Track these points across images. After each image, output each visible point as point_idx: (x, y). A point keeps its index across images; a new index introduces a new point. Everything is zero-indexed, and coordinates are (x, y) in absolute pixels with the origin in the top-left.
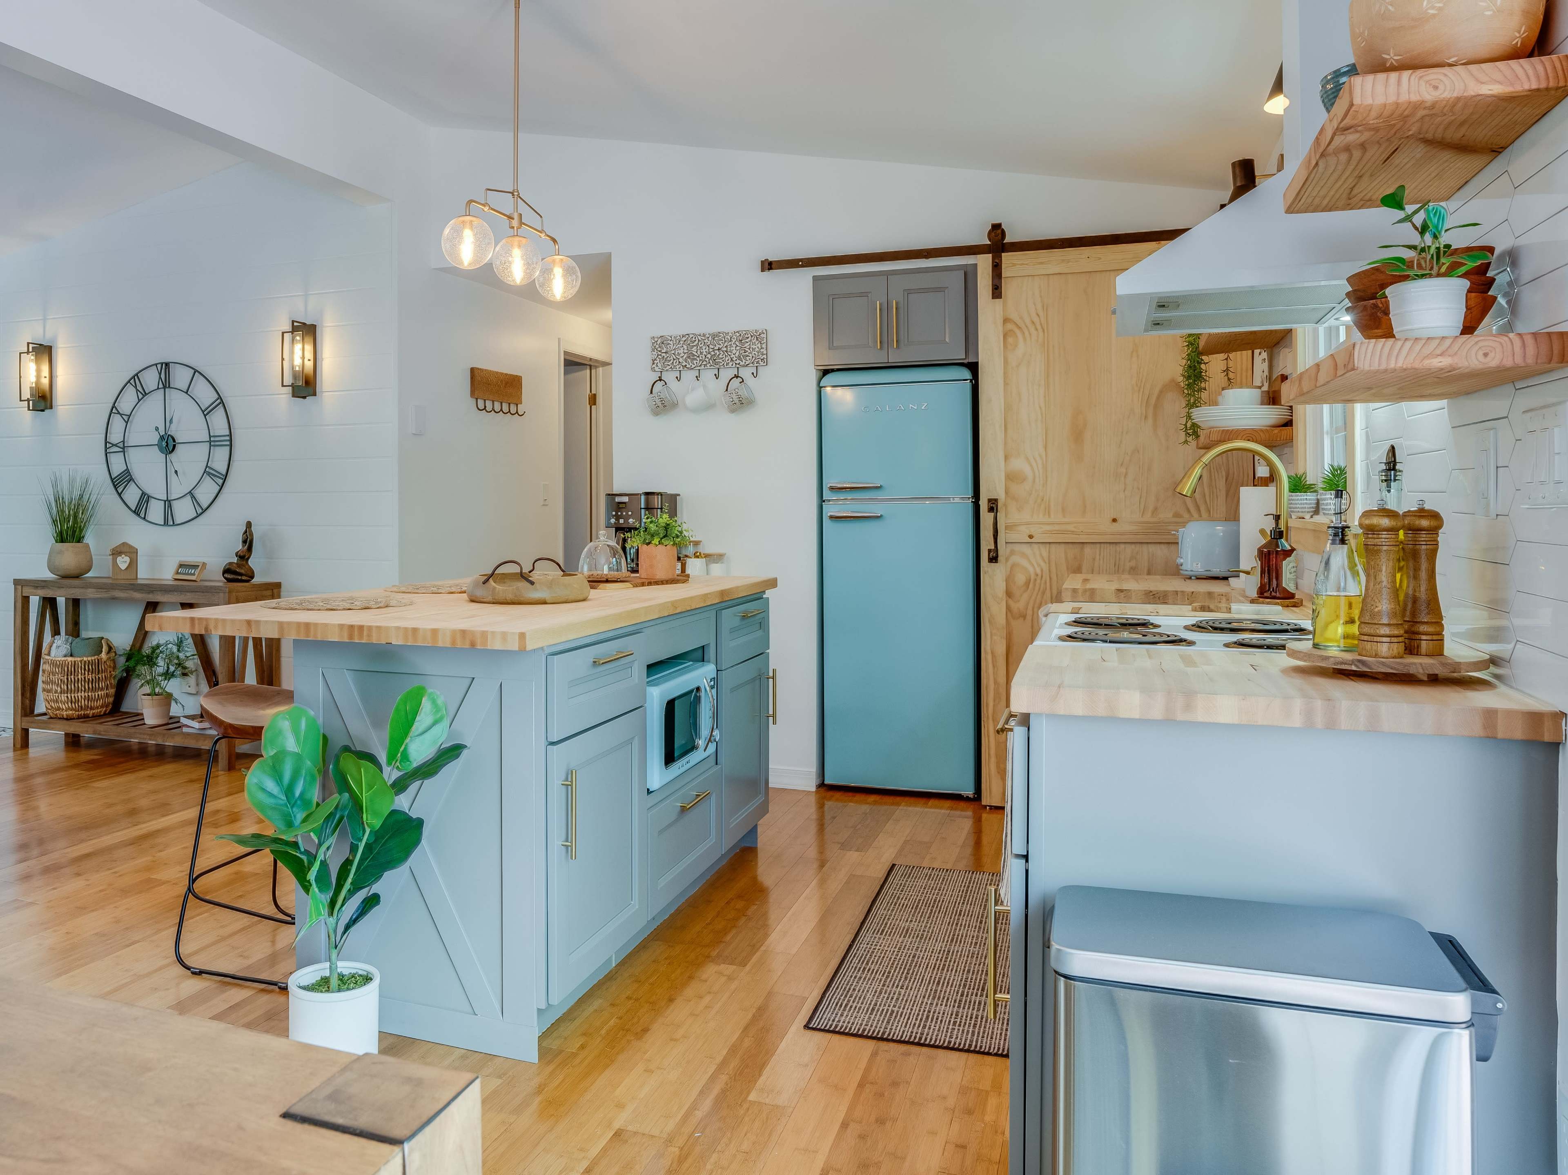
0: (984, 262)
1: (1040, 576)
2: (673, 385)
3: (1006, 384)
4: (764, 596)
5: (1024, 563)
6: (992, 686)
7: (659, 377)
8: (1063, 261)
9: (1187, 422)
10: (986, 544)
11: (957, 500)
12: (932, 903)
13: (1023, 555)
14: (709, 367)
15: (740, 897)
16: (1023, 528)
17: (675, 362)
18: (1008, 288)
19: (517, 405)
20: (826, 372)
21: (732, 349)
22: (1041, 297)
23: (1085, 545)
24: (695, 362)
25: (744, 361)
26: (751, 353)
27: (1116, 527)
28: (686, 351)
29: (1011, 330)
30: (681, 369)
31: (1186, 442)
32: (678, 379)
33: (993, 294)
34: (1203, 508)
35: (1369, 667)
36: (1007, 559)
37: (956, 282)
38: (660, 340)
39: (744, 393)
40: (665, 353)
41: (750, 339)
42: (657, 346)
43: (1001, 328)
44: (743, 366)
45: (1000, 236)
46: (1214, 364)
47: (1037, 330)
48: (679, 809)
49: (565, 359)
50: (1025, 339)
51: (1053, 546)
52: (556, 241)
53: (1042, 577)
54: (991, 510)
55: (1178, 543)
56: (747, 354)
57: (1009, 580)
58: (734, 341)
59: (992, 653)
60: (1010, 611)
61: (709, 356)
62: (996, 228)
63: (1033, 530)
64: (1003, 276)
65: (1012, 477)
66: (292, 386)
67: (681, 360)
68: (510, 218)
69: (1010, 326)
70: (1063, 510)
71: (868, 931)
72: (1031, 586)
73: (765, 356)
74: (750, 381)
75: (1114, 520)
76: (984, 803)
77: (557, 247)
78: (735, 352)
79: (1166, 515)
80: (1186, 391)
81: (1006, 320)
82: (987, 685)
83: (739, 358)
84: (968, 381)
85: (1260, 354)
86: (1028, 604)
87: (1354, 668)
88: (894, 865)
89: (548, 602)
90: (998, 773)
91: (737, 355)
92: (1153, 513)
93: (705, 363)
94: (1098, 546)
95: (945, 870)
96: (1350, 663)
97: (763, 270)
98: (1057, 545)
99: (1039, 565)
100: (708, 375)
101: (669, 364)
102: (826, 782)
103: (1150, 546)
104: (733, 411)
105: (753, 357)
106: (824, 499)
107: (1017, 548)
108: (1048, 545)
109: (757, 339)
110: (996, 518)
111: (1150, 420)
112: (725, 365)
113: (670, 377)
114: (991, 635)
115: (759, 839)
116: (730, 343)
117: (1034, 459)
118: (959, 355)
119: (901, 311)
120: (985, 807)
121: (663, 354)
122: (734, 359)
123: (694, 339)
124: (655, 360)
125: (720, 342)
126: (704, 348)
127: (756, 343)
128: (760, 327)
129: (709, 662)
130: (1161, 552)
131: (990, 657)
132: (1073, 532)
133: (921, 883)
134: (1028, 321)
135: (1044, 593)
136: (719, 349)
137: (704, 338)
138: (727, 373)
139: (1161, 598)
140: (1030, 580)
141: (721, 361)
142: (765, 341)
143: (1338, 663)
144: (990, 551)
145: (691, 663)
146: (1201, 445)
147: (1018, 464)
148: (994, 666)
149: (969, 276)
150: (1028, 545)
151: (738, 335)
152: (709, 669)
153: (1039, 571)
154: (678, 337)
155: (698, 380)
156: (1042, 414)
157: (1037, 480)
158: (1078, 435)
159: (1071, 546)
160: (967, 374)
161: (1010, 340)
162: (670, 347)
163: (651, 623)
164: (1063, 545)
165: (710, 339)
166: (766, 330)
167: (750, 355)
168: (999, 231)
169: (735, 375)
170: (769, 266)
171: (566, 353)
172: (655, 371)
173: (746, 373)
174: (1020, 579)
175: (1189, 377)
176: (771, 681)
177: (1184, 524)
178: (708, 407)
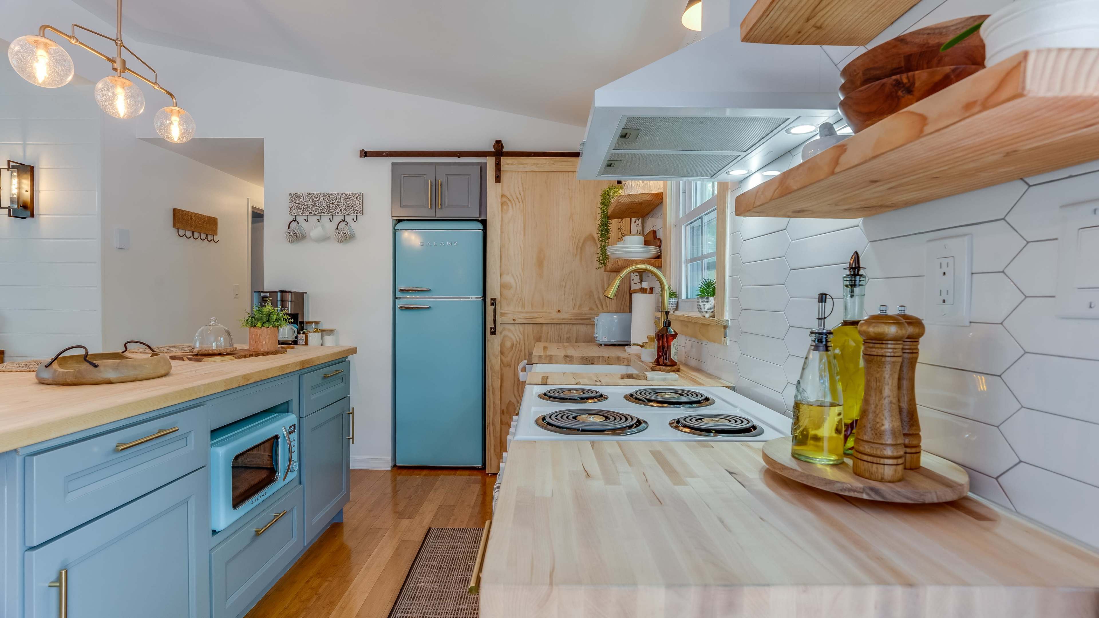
0: (491, 162)
1: (519, 343)
2: (303, 224)
3: (502, 232)
4: (347, 360)
5: (510, 335)
6: (492, 405)
7: (294, 219)
8: (534, 164)
9: (600, 256)
10: (490, 324)
11: (474, 299)
12: (451, 561)
13: (510, 330)
14: (326, 214)
15: (318, 574)
16: (510, 315)
17: (304, 209)
18: (504, 177)
19: (214, 236)
20: (399, 221)
21: (341, 203)
22: (522, 184)
23: (543, 325)
24: (317, 210)
25: (348, 211)
26: (353, 207)
27: (560, 315)
28: (311, 203)
29: (505, 202)
30: (309, 214)
31: (599, 268)
32: (306, 221)
33: (496, 180)
34: (604, 306)
35: (882, 496)
36: (501, 333)
37: (475, 172)
38: (295, 196)
39: (347, 231)
40: (298, 204)
41: (352, 198)
42: (293, 199)
43: (500, 200)
44: (348, 215)
45: (500, 147)
46: (614, 224)
47: (519, 202)
48: (253, 533)
49: (252, 211)
50: (513, 207)
51: (526, 325)
52: (174, 96)
53: (520, 343)
54: (492, 304)
55: (594, 324)
56: (350, 207)
57: (502, 345)
58: (342, 199)
59: (492, 386)
60: (503, 363)
61: (326, 207)
62: (498, 142)
63: (515, 316)
64: (501, 170)
65: (504, 286)
66: (9, 208)
67: (308, 209)
68: (112, 61)
69: (504, 199)
70: (532, 305)
71: (404, 597)
72: (514, 348)
73: (361, 209)
74: (352, 224)
75: (559, 311)
76: (487, 472)
77: (174, 100)
78: (343, 205)
79: (586, 309)
80: (600, 239)
81: (502, 196)
82: (489, 405)
83: (345, 209)
84: (481, 230)
85: (635, 222)
86: (512, 357)
87: (865, 496)
88: (430, 529)
89: (112, 381)
90: (495, 454)
91: (344, 207)
92: (579, 308)
93: (324, 211)
94: (550, 325)
95: (462, 529)
96: (861, 491)
97: (361, 157)
98: (529, 325)
99: (518, 336)
100: (325, 219)
101: (300, 211)
102: (397, 465)
103: (577, 325)
104: (341, 242)
105: (354, 209)
106: (396, 297)
107: (507, 326)
108: (523, 325)
109: (357, 199)
110: (495, 310)
111: (578, 256)
112: (336, 213)
113: (301, 219)
114: (492, 376)
115: (344, 517)
116: (340, 200)
117: (517, 276)
118: (476, 214)
119: (443, 187)
120: (488, 474)
121: (297, 205)
122: (342, 210)
123: (317, 196)
124: (292, 208)
125: (334, 199)
126: (323, 202)
127: (356, 201)
128: (359, 191)
129: (292, 413)
130: (583, 329)
131: (491, 389)
132: (537, 318)
133: (446, 543)
134: (515, 197)
135: (521, 352)
136: (333, 203)
137: (323, 196)
138: (337, 219)
139: (590, 361)
140: (513, 345)
141: (334, 211)
142: (362, 200)
143: (845, 490)
144: (491, 328)
145: (277, 414)
146: (608, 269)
147: (508, 279)
148: (493, 394)
149: (482, 169)
150: (513, 325)
151: (345, 195)
152: (291, 419)
153: (518, 340)
154: (307, 195)
155: (319, 222)
156: (521, 249)
157: (518, 287)
158: (540, 263)
159: (535, 325)
160: (480, 226)
161: (505, 207)
162: (302, 200)
163: (217, 396)
164: (531, 325)
165: (327, 197)
166: (362, 193)
167: (352, 208)
168: (500, 144)
169: (342, 220)
170: (365, 154)
171: (253, 208)
172: (291, 215)
173: (349, 219)
174: (508, 344)
175: (602, 231)
176: (351, 415)
177: (597, 314)
178: (325, 239)
